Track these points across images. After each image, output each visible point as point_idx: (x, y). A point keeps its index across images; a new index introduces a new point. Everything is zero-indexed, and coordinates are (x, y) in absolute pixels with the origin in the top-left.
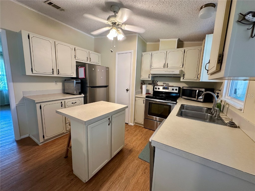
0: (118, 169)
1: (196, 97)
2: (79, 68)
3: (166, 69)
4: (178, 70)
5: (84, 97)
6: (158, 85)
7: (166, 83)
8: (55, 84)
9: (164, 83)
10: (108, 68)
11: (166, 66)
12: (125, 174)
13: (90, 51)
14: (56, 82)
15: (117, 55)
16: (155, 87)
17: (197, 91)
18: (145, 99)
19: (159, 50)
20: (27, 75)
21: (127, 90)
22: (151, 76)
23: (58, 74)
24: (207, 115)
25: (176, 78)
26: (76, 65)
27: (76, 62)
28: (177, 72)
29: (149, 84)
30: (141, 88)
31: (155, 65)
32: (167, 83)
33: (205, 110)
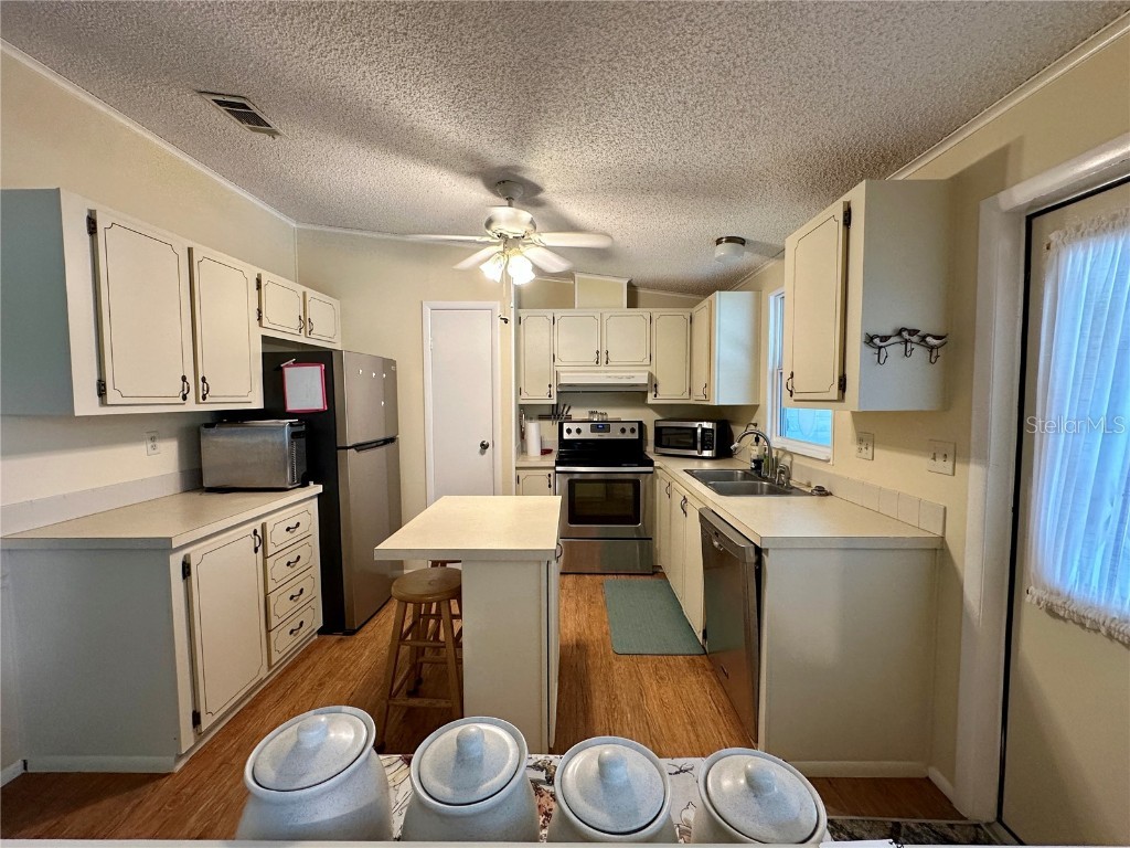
0: (591, 699)
1: (699, 446)
2: (287, 366)
3: (603, 368)
4: (645, 371)
5: (319, 495)
6: (574, 418)
7: (599, 411)
8: (151, 451)
9: (592, 413)
10: (393, 363)
11: (603, 357)
12: (619, 702)
13: (308, 290)
14: (153, 439)
15: (428, 312)
16: (566, 426)
17: (699, 431)
18: (552, 472)
19: (574, 307)
20: (76, 414)
21: (484, 446)
22: (554, 391)
23: (201, 400)
24: (762, 485)
25: (634, 395)
26: (263, 354)
27: (265, 339)
28: (641, 378)
29: (542, 417)
30: (522, 435)
31: (565, 356)
32: (603, 411)
33: (739, 476)
